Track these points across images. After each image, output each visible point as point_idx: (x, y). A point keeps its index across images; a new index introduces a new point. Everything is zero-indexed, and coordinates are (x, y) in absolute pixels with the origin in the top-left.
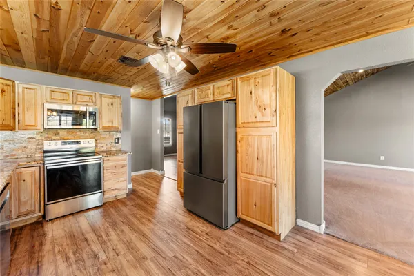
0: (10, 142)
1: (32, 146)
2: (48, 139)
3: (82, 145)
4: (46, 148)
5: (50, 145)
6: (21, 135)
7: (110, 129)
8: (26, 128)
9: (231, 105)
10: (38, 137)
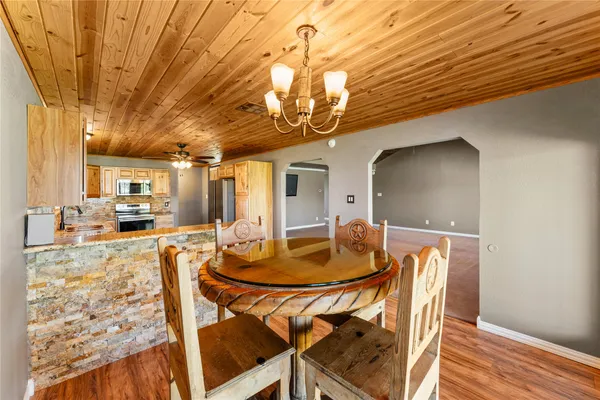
0: (96, 205)
1: (108, 208)
2: (118, 202)
3: (141, 207)
4: (118, 209)
5: (119, 207)
6: (103, 200)
7: (161, 196)
8: (106, 195)
9: (231, 182)
10: (112, 201)
